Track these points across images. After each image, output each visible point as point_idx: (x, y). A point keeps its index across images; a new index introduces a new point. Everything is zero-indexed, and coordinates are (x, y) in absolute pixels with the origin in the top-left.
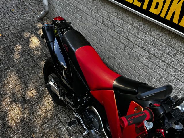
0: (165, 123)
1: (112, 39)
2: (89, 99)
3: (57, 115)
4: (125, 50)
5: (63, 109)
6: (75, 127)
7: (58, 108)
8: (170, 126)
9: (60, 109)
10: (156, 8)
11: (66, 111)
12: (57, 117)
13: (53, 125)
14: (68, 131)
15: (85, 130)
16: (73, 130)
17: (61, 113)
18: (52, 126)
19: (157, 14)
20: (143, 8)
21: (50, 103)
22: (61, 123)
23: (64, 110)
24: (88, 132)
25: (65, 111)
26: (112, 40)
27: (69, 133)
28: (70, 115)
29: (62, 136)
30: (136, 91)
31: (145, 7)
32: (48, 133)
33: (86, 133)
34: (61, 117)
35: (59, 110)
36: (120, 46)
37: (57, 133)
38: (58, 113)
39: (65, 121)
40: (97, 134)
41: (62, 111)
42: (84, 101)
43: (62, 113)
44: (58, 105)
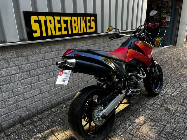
7: (113, 136)
10: (75, 30)
11: (113, 129)
13: (130, 136)
17: (116, 133)
18: (132, 137)
19: (77, 32)
20: (69, 33)
22: (127, 130)
23: (113, 131)
28: (116, 126)
29: (137, 128)
31: (70, 33)
32: (140, 137)
37: (136, 131)
39: (124, 128)
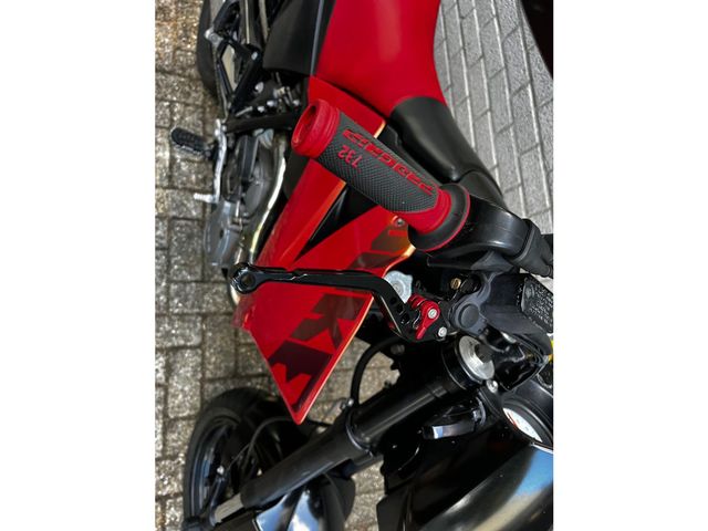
0: (466, 303)
1: (514, 31)
2: (289, 108)
3: (172, 102)
4: (515, 99)
5: (204, 102)
6: (200, 176)
8: (472, 325)
9: (194, 95)
12: (169, 106)
14: (171, 167)
15: (212, 192)
16: (188, 177)
21: (178, 52)
24: (217, 201)
25: (204, 113)
26: (509, 35)
27: (170, 177)
30: (455, 177)
33: (207, 198)
34: (182, 118)
35: (189, 94)
36: (514, 72)
38: (183, 100)
40: (233, 223)
41: (197, 106)
42: (271, 98)
43: (193, 112)
44: (197, 79)
